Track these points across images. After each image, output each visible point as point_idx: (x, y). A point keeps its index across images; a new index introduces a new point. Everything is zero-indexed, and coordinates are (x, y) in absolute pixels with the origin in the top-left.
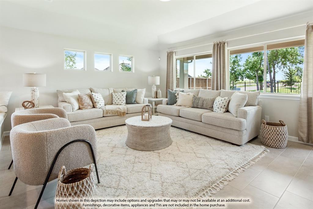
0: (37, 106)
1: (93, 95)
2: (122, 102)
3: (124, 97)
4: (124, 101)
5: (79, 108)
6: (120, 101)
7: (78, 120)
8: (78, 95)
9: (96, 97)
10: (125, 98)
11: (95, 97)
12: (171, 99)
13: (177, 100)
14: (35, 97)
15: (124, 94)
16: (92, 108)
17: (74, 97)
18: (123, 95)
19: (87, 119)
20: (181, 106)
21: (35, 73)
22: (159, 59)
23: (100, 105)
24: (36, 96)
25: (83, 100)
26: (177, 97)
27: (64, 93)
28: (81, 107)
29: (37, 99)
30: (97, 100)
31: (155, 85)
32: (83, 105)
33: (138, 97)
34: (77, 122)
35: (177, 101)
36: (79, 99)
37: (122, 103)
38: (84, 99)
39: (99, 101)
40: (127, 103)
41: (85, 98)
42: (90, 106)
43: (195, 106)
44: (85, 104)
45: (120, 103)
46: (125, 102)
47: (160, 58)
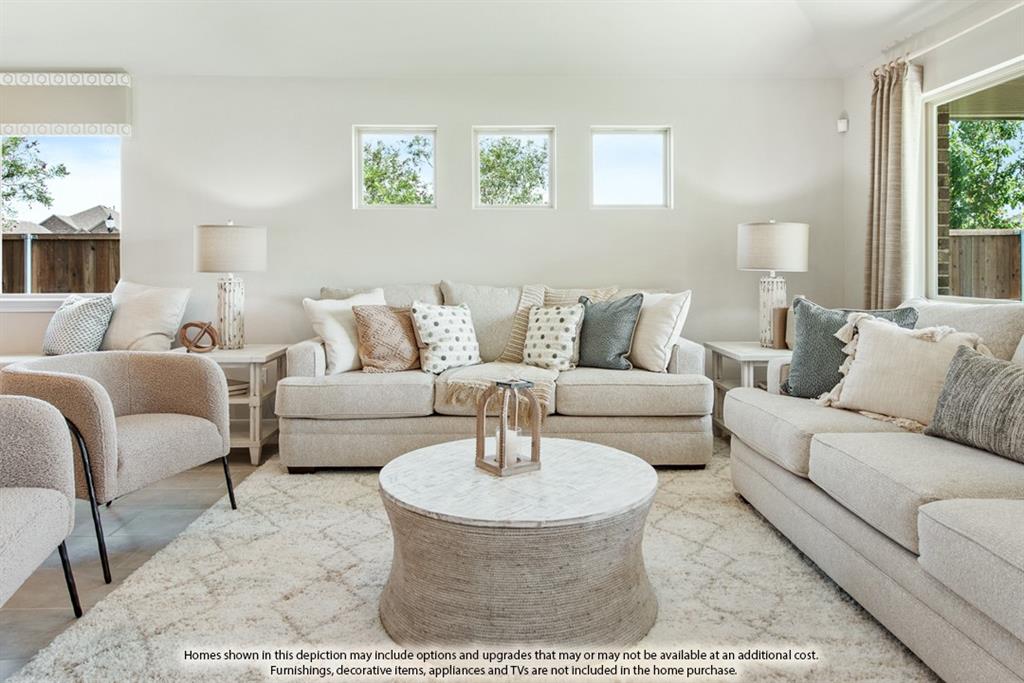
0: (234, 342)
1: (414, 311)
2: (555, 356)
3: (567, 330)
4: (564, 347)
5: (357, 365)
6: (548, 346)
7: (319, 415)
8: (353, 308)
9: (429, 322)
10: (574, 332)
11: (425, 322)
12: (803, 360)
13: (841, 369)
14: (225, 309)
15: (572, 313)
16: (409, 369)
17: (337, 315)
18: (562, 320)
19: (356, 413)
20: (856, 411)
21: (231, 224)
22: (842, 126)
23: (443, 358)
24: (230, 307)
25: (371, 332)
26: (845, 350)
27: (307, 299)
28: (365, 359)
29: (231, 318)
30: (430, 335)
31: (778, 274)
32: (370, 354)
33: (642, 335)
34: (318, 422)
35: (842, 376)
36: (360, 327)
37: (556, 361)
38: (375, 326)
39: (441, 340)
40: (582, 362)
41: (383, 324)
42: (402, 359)
43: (948, 426)
44: (379, 350)
45: (543, 360)
46: (571, 351)
47: (844, 116)
